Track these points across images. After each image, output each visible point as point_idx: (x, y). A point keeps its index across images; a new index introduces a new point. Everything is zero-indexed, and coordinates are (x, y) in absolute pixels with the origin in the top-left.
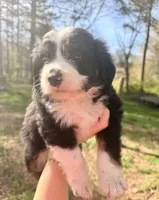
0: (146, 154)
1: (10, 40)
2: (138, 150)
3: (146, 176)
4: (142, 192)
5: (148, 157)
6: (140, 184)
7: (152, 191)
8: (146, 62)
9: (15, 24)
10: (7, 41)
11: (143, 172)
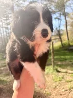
0: (70, 73)
1: (8, 35)
2: (66, 72)
3: (69, 83)
4: (66, 90)
5: (71, 74)
6: (66, 87)
7: (72, 89)
8: (68, 32)
9: (9, 28)
10: (7, 36)
11: (68, 82)
